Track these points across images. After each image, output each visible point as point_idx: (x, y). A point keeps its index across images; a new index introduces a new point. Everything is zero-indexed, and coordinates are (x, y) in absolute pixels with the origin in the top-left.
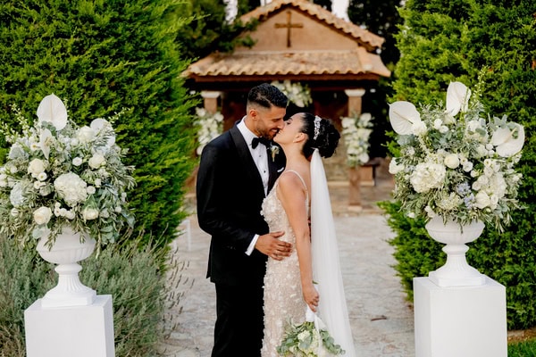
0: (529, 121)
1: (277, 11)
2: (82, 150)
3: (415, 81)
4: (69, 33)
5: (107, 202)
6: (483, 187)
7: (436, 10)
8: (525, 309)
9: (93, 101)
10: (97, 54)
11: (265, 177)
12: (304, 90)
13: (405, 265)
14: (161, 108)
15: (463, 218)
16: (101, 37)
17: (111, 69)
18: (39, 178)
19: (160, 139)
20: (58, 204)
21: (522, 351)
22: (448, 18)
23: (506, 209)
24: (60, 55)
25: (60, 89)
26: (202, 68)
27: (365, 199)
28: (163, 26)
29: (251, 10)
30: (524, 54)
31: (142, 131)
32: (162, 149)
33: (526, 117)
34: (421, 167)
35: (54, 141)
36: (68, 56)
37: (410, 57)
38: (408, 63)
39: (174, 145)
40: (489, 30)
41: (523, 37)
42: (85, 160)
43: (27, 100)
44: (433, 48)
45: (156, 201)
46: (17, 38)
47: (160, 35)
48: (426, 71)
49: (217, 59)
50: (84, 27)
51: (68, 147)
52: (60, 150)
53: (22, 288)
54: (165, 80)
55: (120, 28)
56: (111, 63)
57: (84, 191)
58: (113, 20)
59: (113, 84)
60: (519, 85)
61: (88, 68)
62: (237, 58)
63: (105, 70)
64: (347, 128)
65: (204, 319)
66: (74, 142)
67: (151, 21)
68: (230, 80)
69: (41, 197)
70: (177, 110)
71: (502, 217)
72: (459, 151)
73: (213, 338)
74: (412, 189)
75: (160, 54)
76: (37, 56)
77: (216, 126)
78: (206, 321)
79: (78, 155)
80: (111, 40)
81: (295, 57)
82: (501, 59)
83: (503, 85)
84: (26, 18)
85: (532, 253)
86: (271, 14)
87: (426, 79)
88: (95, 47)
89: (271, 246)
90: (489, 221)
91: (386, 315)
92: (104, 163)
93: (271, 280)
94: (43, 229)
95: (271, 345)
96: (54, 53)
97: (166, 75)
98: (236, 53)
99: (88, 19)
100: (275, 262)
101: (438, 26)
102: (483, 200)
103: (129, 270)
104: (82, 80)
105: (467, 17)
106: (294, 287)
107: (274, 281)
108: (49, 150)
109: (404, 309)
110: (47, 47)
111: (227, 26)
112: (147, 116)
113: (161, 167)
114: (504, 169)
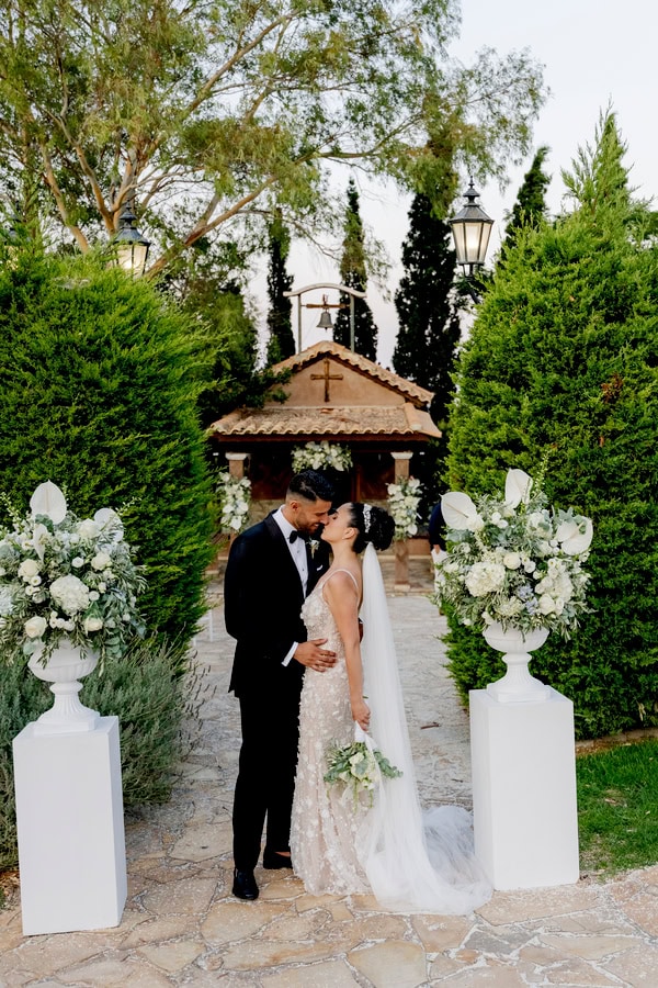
0: (597, 504)
1: (313, 361)
2: (83, 548)
3: (470, 457)
4: (70, 400)
5: (114, 610)
6: (547, 590)
7: (494, 378)
8: (595, 716)
9: (98, 479)
10: (103, 424)
11: (304, 576)
12: (344, 452)
13: (459, 666)
14: (178, 486)
15: (526, 625)
16: (108, 405)
17: (120, 442)
18: (32, 582)
19: (177, 522)
20: (54, 614)
21: (592, 767)
22: (507, 388)
23: (573, 612)
24: (58, 426)
25: (59, 466)
26: (227, 426)
27: (413, 575)
28: (180, 392)
29: (283, 360)
30: (591, 430)
31: (155, 513)
32: (179, 534)
33: (593, 500)
34: (477, 567)
35: (51, 539)
36: (69, 427)
37: (463, 429)
38: (461, 437)
39: (194, 529)
40: (552, 402)
41: (590, 410)
42: (87, 561)
43: (19, 478)
44: (490, 420)
45: (172, 593)
46: (8, 405)
47: (178, 401)
48: (482, 446)
49: (244, 416)
50: (88, 394)
51: (67, 545)
52: (57, 549)
53: (11, 704)
54: (182, 453)
55: (131, 395)
56: (119, 435)
57: (86, 597)
58: (122, 384)
59: (122, 459)
60: (586, 464)
61: (92, 441)
62: (268, 414)
63: (112, 443)
64: (393, 496)
65: (227, 729)
66: (74, 538)
67: (166, 386)
68: (259, 440)
69: (33, 604)
70: (197, 488)
71: (568, 623)
72: (520, 548)
73: (238, 754)
74: (468, 591)
75: (178, 423)
76: (32, 427)
77: (242, 493)
78: (230, 732)
79: (79, 555)
80: (120, 408)
81: (334, 413)
82: (565, 435)
83: (568, 465)
84: (19, 381)
85: (601, 653)
86: (307, 364)
87: (483, 456)
88: (101, 417)
89: (313, 655)
90: (554, 628)
91: (439, 722)
92: (110, 564)
93: (311, 696)
94: (36, 642)
95: (308, 771)
96: (52, 423)
97: (184, 448)
98: (266, 408)
99: (93, 384)
100: (317, 673)
101: (495, 396)
102: (547, 605)
103: (138, 680)
104: (85, 455)
105: (527, 387)
106: (337, 703)
107: (313, 698)
108: (44, 548)
109: (459, 713)
110: (43, 415)
111: (256, 378)
112: (162, 495)
113: (177, 555)
114: (570, 568)
